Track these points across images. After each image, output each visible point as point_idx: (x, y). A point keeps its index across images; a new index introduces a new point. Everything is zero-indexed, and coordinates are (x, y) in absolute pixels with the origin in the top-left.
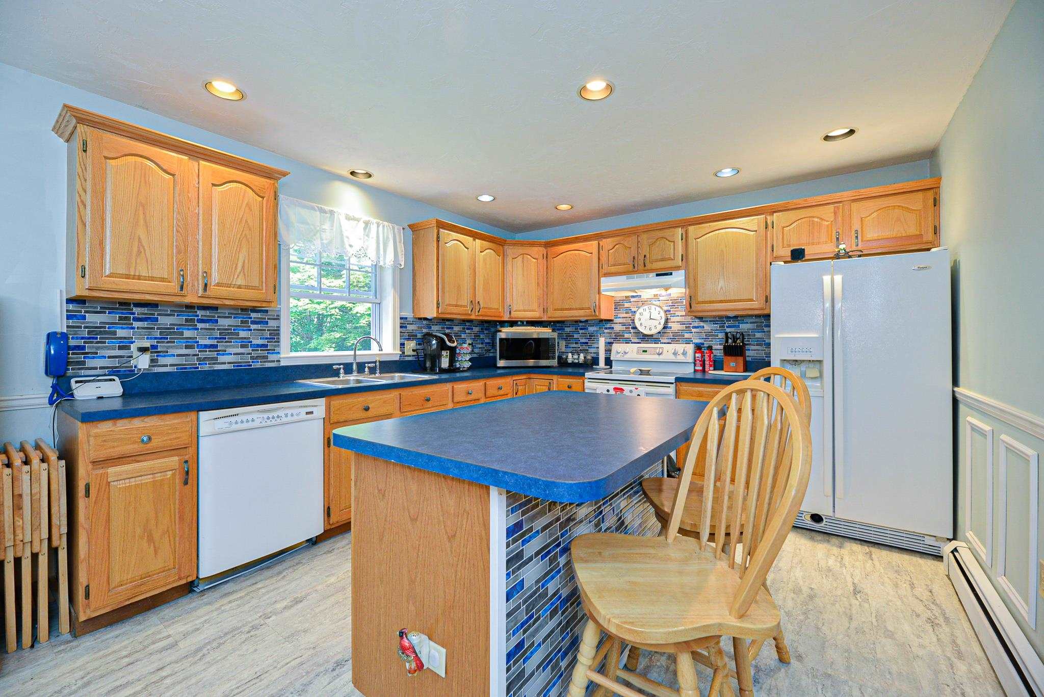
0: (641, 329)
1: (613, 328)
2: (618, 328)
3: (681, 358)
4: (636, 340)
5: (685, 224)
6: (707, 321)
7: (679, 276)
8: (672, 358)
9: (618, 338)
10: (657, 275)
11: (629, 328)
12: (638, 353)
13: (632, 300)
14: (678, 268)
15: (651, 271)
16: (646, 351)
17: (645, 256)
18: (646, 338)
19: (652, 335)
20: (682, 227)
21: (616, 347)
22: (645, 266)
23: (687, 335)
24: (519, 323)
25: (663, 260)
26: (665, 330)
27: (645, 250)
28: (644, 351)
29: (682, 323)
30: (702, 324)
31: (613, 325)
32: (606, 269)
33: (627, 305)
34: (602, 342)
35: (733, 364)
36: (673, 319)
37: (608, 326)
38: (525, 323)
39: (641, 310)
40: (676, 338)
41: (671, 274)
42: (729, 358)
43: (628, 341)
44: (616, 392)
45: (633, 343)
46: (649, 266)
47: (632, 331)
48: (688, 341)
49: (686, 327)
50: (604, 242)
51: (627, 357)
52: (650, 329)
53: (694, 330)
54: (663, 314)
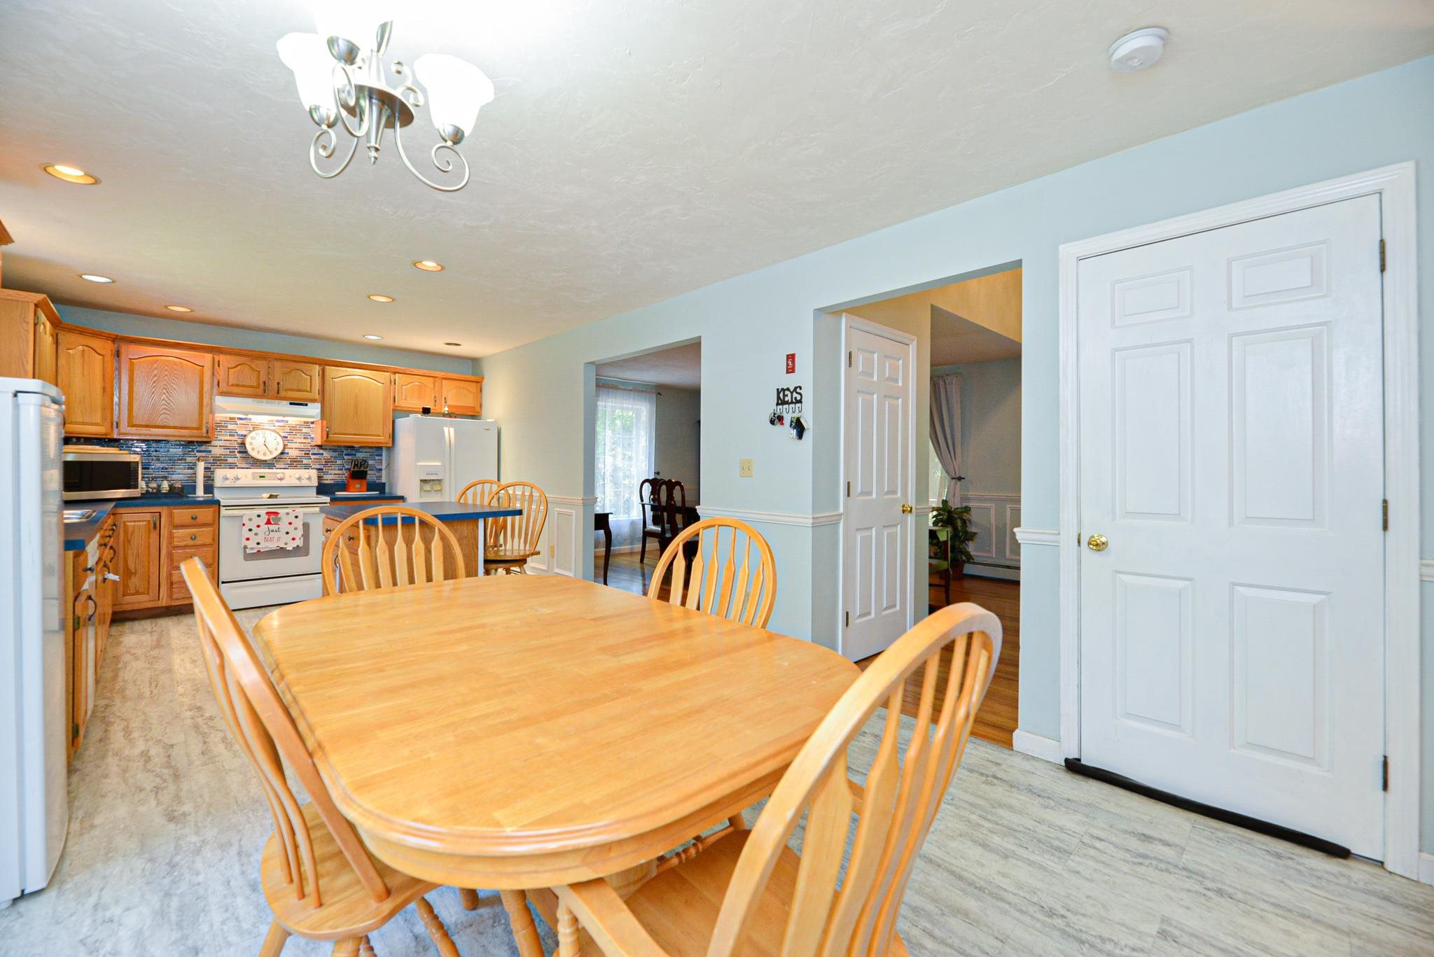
0: (253, 454)
1: (210, 451)
2: (216, 451)
3: (305, 482)
4: (244, 466)
5: (324, 363)
6: (326, 449)
7: (314, 410)
8: (297, 483)
9: (220, 462)
10: (291, 404)
11: (234, 452)
12: (254, 478)
13: (239, 422)
14: (314, 401)
15: (285, 399)
16: (264, 477)
17: (278, 384)
18: (257, 463)
19: (266, 461)
20: (320, 365)
21: (220, 475)
22: (278, 393)
23: (305, 461)
24: (74, 440)
25: (299, 390)
26: (282, 456)
27: (278, 376)
28: (261, 477)
29: (301, 450)
30: (321, 451)
31: (210, 448)
32: (223, 387)
33: (230, 427)
34: (201, 467)
35: (358, 486)
36: (290, 445)
37: (203, 448)
38: (82, 440)
39: (253, 434)
40: (295, 463)
41: (306, 405)
42: (355, 481)
43: (232, 466)
44: (269, 516)
45: (240, 468)
46: (283, 394)
47: (238, 455)
48: (307, 467)
49: (305, 454)
50: (223, 359)
51: (238, 484)
52: (264, 454)
53: (312, 457)
54: (280, 440)
